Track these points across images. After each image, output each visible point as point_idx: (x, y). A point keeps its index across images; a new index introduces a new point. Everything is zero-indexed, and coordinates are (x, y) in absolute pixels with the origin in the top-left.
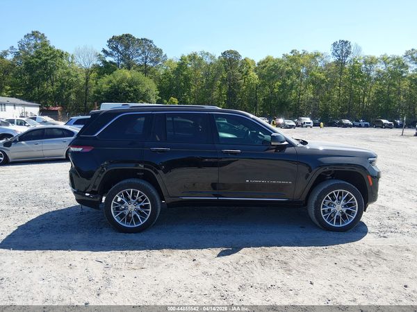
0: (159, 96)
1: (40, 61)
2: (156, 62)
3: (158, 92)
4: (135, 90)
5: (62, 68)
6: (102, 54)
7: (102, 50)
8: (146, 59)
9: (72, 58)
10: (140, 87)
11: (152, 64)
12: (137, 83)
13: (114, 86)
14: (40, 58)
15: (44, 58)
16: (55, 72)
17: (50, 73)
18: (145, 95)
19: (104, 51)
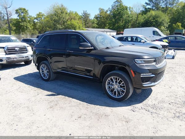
0: (169, 22)
1: (118, 12)
2: (172, 4)
3: (169, 21)
4: (156, 21)
5: (126, 14)
6: (145, 5)
7: (145, 3)
8: (167, 4)
9: (132, 9)
10: (158, 19)
11: (170, 6)
12: (157, 17)
13: (146, 20)
14: (118, 11)
15: (119, 11)
16: (123, 17)
17: (122, 17)
18: (161, 23)
19: (146, 3)
